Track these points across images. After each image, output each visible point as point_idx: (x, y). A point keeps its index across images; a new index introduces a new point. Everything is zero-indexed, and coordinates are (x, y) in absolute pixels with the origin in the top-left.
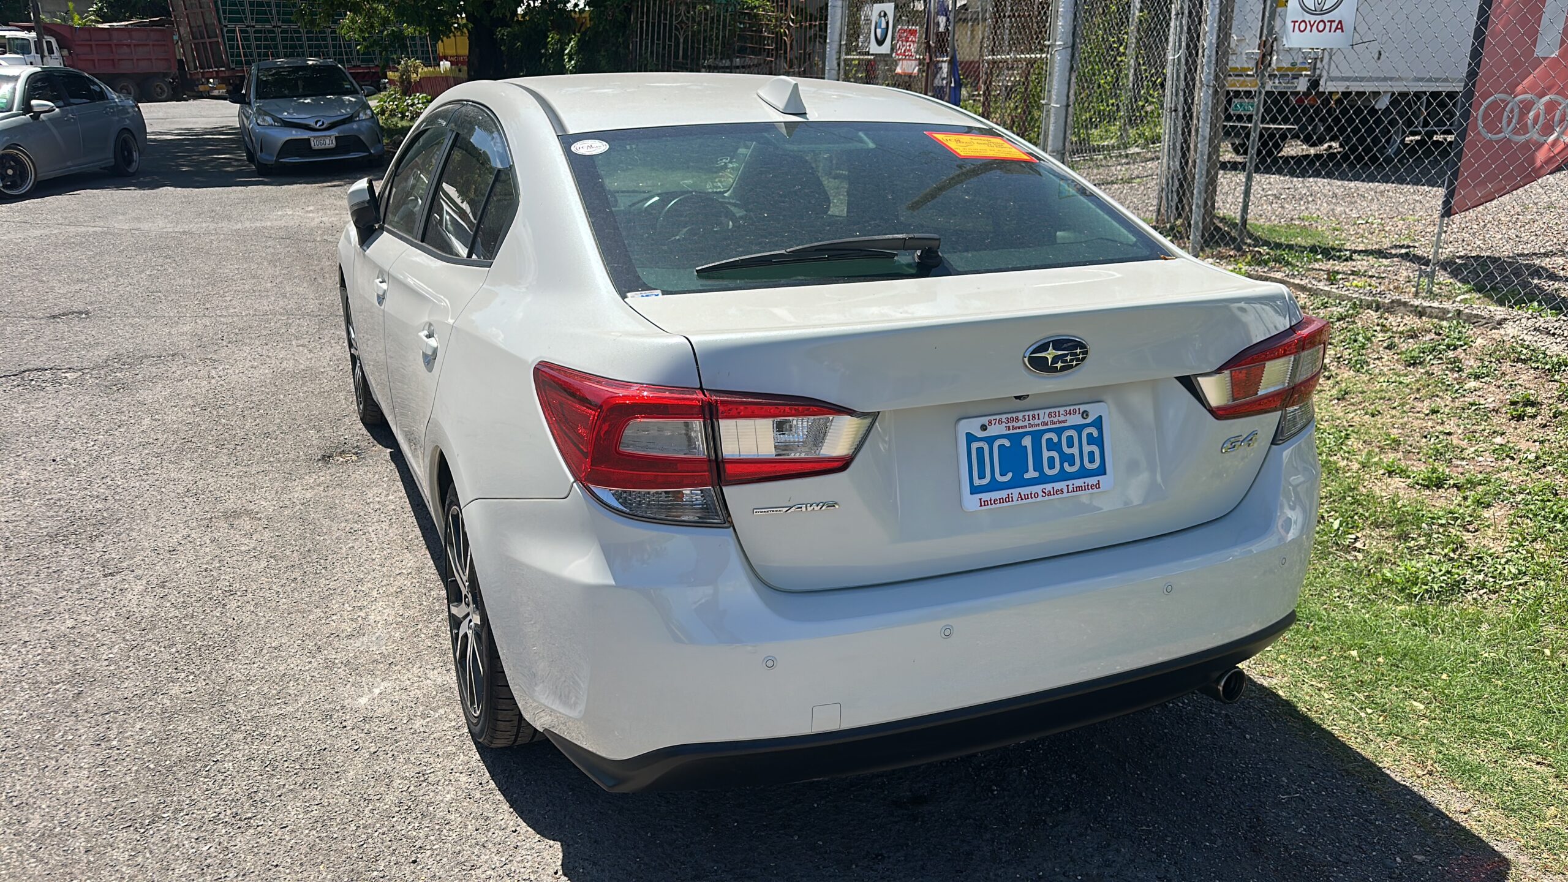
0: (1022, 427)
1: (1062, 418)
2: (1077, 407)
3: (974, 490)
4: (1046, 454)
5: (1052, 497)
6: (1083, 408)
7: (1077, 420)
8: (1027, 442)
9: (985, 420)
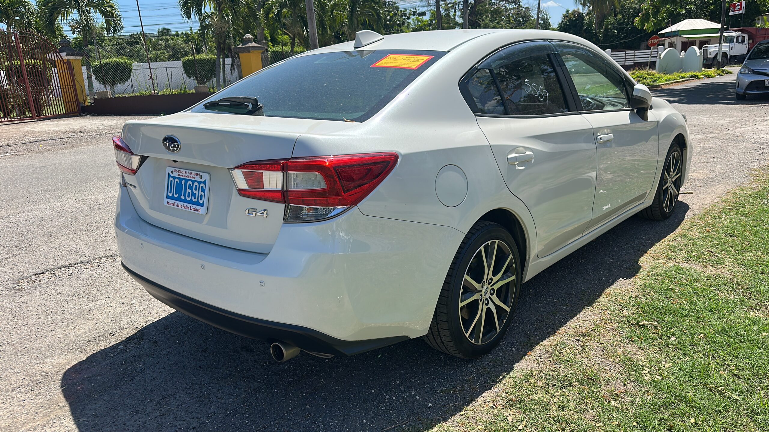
0: (181, 176)
1: (194, 176)
2: (199, 173)
3: (168, 197)
4: (188, 190)
5: (185, 209)
6: (201, 174)
7: (197, 178)
8: (183, 182)
9: (172, 169)
